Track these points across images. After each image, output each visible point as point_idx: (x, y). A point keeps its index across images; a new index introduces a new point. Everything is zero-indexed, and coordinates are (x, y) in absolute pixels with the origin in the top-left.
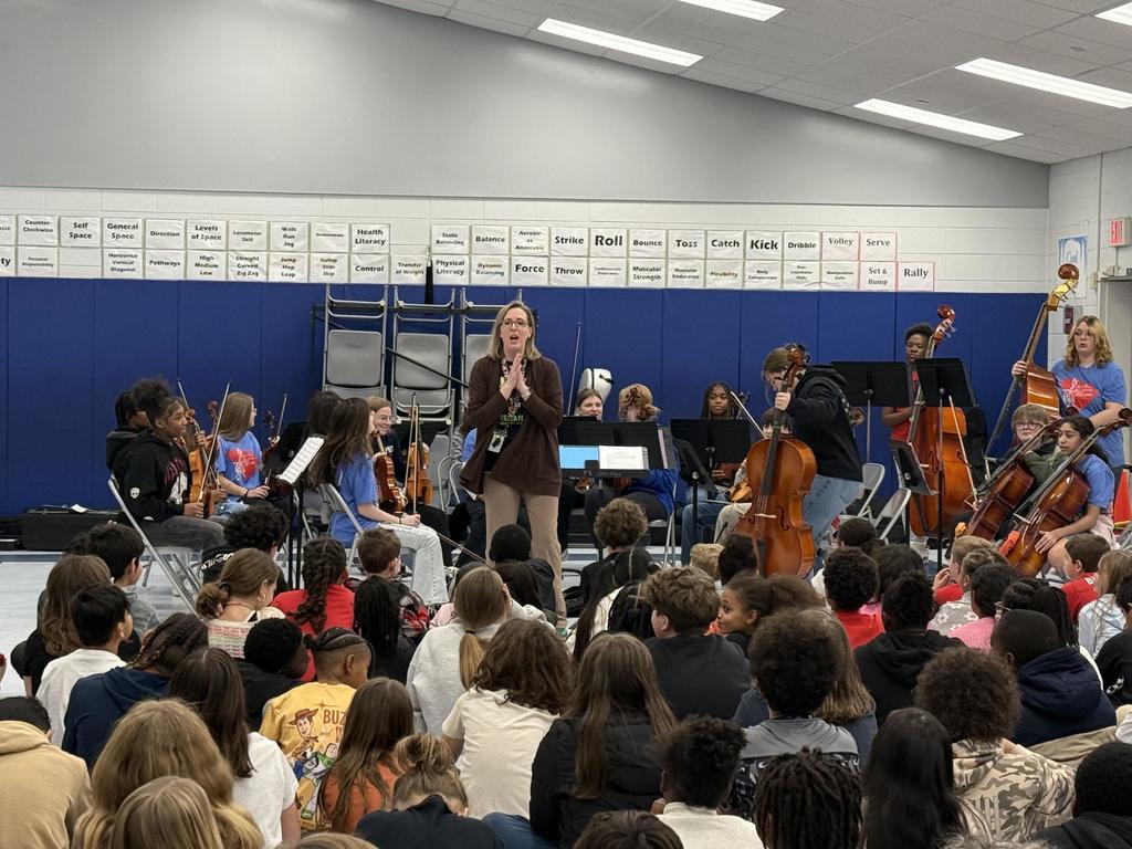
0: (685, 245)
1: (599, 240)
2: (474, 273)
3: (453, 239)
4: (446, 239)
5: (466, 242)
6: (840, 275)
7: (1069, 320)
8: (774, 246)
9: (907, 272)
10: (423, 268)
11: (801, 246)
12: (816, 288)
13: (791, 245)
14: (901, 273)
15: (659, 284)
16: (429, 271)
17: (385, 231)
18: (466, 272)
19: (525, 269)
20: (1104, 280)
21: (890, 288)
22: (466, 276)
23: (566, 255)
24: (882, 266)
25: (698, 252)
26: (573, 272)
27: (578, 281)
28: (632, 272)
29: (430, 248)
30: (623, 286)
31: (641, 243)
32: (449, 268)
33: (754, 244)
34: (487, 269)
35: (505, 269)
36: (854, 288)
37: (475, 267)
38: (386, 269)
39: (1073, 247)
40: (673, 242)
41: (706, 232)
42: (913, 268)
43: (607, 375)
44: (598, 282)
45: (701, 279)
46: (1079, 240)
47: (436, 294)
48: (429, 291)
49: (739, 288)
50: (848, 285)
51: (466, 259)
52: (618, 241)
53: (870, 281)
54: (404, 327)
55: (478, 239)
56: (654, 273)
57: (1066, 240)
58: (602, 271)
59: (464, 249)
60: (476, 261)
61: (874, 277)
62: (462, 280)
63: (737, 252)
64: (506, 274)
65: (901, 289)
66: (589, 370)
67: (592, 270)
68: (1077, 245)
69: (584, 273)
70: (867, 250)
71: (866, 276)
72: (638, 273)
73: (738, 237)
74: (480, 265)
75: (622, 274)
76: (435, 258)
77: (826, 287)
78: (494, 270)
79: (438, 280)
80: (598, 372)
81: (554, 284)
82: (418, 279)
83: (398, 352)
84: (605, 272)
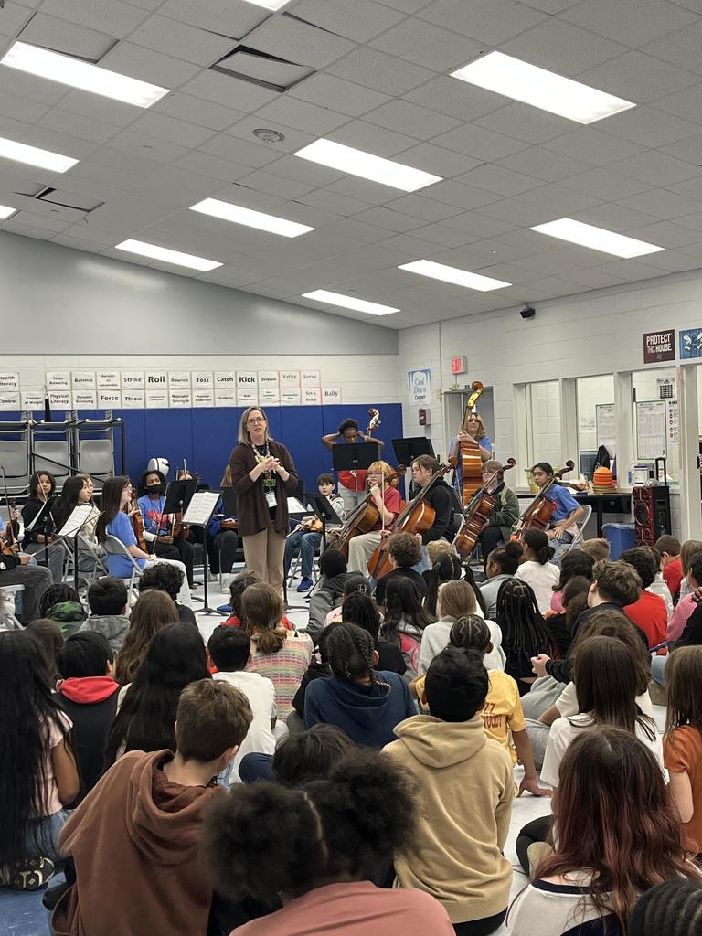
0: (202, 381)
1: (151, 379)
2: (74, 402)
3: (59, 381)
4: (57, 381)
5: (69, 382)
6: (290, 396)
7: (422, 418)
8: (253, 380)
9: (326, 394)
10: (43, 400)
11: (268, 379)
12: (277, 404)
13: (262, 380)
14: (324, 394)
15: (188, 405)
16: (47, 401)
17: (16, 377)
18: (70, 402)
19: (106, 399)
20: (445, 393)
21: (318, 403)
22: (69, 403)
23: (130, 389)
24: (313, 390)
25: (209, 384)
26: (136, 399)
27: (140, 405)
28: (172, 398)
29: (45, 387)
30: (167, 407)
31: (176, 381)
32: (59, 399)
33: (241, 379)
34: (82, 399)
35: (94, 399)
36: (298, 404)
37: (75, 398)
38: (18, 401)
39: (420, 376)
40: (194, 380)
41: (213, 373)
42: (329, 391)
43: (166, 462)
44: (152, 405)
45: (212, 402)
46: (425, 371)
47: (52, 416)
48: (48, 414)
49: (234, 406)
50: (294, 402)
51: (69, 393)
52: (162, 379)
53: (307, 400)
54: (37, 438)
55: (76, 381)
56: (185, 399)
57: (413, 372)
58: (153, 398)
59: (68, 387)
60: (76, 393)
61: (310, 397)
62: (67, 407)
63: (231, 384)
64: (95, 402)
65: (324, 403)
66: (154, 459)
67: (147, 398)
68: (424, 374)
69: (143, 400)
70: (304, 381)
71: (305, 396)
72: (175, 399)
73: (231, 375)
74: (78, 397)
75: (166, 399)
76: (49, 393)
77: (283, 404)
78: (87, 399)
79: (53, 407)
80: (160, 460)
81: (125, 407)
82: (41, 407)
83: (36, 453)
84: (155, 398)
